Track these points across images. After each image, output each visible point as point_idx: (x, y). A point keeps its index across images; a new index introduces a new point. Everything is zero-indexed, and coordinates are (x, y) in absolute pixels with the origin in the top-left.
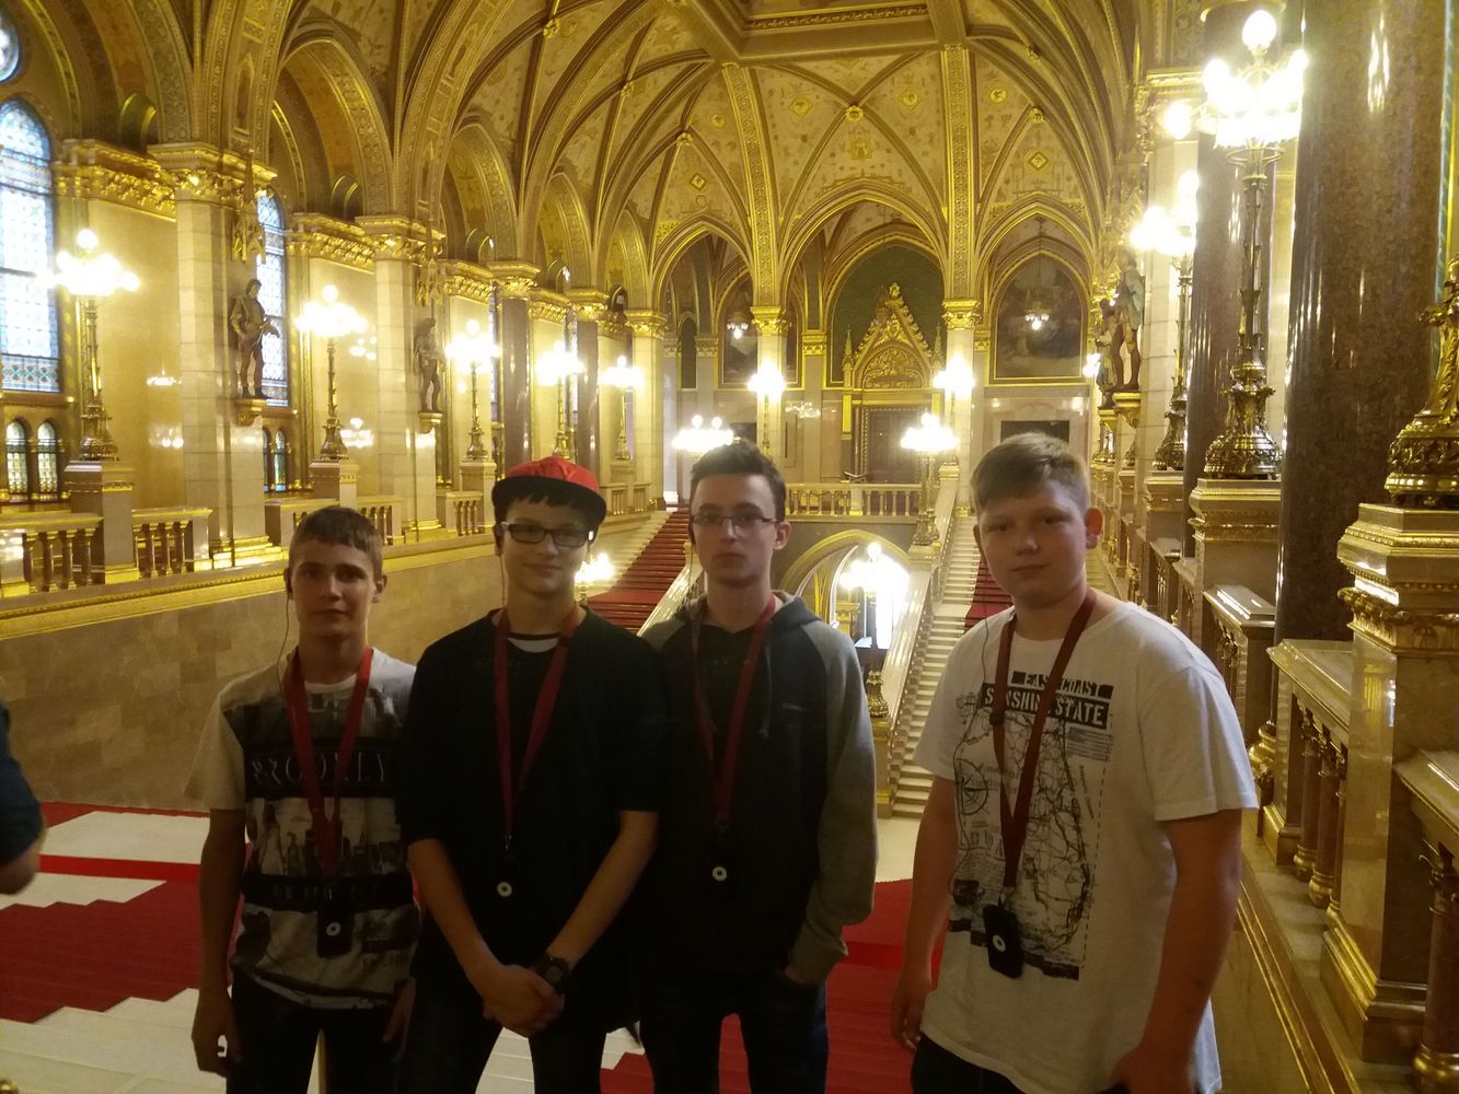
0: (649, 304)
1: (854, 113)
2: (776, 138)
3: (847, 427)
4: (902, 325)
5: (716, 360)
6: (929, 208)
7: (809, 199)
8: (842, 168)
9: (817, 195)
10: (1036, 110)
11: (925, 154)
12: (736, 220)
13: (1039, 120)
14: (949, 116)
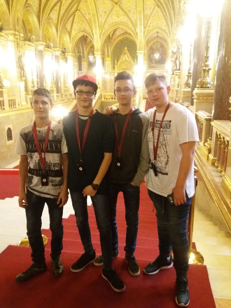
0: (71, 51)
1: (116, 7)
2: (99, 12)
4: (128, 56)
5: (86, 64)
6: (133, 29)
7: (107, 27)
8: (114, 20)
9: (108, 26)
11: (132, 17)
12: (90, 32)
13: (158, 9)
14: (138, 7)
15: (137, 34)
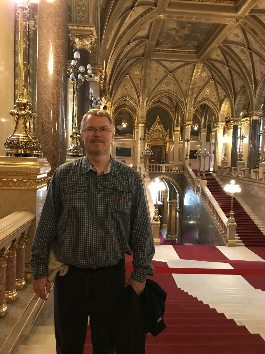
1: (170, 75)
2: (150, 78)
4: (160, 126)
6: (183, 99)
8: (162, 88)
9: (156, 93)
10: (212, 79)
11: (184, 86)
12: (136, 97)
13: (212, 82)
14: (193, 78)
15: (186, 104)
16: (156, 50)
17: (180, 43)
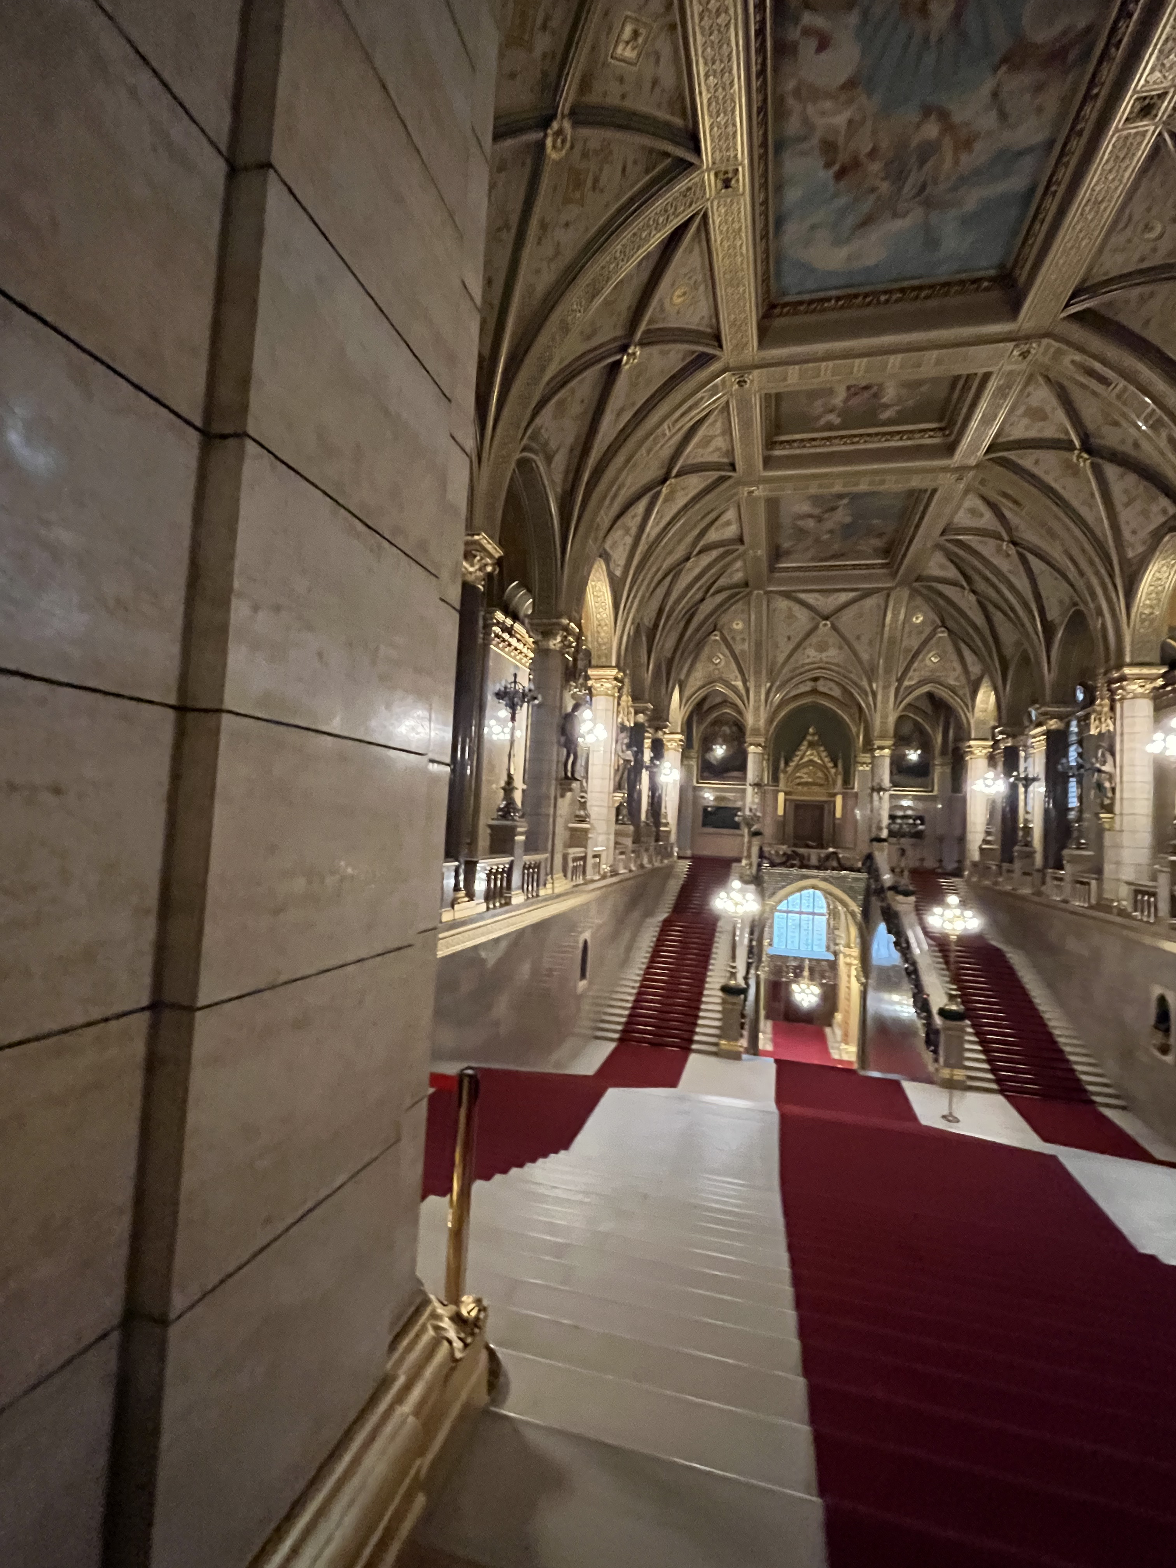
1: (825, 625)
2: (772, 637)
3: (780, 812)
4: (819, 754)
5: (695, 767)
6: (865, 683)
7: (786, 674)
8: (808, 657)
9: (791, 671)
10: (943, 629)
11: (865, 651)
12: (739, 684)
13: (943, 634)
14: (887, 629)
15: (874, 694)
16: (781, 568)
17: (836, 547)
